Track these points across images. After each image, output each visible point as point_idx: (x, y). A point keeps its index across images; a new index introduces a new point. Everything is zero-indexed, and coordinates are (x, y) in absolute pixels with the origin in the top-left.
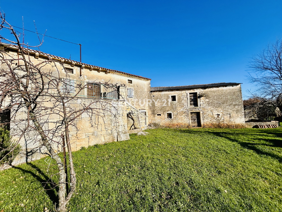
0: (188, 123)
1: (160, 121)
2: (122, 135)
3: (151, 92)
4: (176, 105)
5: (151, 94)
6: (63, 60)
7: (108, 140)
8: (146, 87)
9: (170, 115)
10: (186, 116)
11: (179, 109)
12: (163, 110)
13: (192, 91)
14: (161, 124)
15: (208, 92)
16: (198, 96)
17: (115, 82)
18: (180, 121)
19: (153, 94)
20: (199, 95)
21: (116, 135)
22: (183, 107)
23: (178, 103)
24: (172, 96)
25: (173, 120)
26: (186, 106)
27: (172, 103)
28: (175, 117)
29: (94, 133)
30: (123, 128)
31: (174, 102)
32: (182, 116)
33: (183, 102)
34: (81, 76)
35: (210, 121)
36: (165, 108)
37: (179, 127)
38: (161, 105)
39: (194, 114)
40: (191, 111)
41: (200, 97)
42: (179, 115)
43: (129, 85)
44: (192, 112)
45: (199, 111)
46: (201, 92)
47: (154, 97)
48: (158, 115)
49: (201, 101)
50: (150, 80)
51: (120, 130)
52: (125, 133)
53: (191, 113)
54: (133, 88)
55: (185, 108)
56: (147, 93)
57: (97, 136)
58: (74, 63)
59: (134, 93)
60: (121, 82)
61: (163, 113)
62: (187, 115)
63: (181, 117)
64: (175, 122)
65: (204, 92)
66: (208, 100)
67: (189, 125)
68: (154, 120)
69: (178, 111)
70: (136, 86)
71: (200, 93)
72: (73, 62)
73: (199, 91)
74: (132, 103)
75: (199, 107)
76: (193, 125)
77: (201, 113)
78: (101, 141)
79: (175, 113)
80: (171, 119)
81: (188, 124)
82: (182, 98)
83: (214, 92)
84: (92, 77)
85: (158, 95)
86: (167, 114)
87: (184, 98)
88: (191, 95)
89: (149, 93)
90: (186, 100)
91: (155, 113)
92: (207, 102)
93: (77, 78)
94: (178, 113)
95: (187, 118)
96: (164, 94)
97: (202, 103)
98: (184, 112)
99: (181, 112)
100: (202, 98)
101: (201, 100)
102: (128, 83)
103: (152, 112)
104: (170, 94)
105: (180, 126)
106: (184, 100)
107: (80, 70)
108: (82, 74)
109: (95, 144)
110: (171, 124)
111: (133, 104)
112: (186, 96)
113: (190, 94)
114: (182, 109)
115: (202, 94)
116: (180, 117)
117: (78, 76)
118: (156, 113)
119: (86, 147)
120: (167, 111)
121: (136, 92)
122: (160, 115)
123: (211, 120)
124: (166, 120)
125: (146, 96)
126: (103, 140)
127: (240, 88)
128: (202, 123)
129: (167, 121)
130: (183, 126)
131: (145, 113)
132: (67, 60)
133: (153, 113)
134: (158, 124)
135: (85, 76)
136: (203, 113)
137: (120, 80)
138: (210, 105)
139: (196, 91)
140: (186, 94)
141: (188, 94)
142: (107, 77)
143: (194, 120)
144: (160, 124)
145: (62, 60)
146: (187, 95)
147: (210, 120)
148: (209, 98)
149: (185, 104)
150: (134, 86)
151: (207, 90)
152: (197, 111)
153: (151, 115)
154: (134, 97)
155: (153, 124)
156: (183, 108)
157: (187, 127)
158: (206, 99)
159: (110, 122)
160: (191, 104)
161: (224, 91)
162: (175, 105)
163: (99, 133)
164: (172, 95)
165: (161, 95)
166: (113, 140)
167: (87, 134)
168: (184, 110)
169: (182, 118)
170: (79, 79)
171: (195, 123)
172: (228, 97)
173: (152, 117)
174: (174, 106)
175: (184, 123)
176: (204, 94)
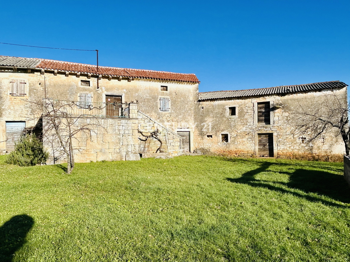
0: (253, 150)
1: (211, 146)
2: (131, 155)
3: (199, 101)
4: (236, 122)
5: (199, 104)
6: (79, 73)
7: (116, 158)
8: (192, 94)
9: (225, 138)
10: (250, 139)
11: (241, 127)
12: (216, 128)
13: (261, 100)
14: (212, 150)
15: (287, 100)
16: (271, 107)
17: (142, 91)
18: (241, 147)
19: (202, 105)
20: (272, 105)
21: (124, 154)
22: (247, 124)
23: (239, 118)
24: (230, 108)
25: (229, 145)
26: (252, 123)
27: (230, 118)
28: (233, 140)
29: (102, 149)
30: (133, 148)
31: (233, 116)
32: (244, 139)
33: (246, 117)
34: (98, 88)
35: (288, 148)
36: (219, 126)
37: (239, 156)
38: (213, 122)
39: (264, 136)
40: (258, 131)
41: (274, 108)
42: (239, 137)
43: (162, 94)
44: (260, 132)
45: (271, 132)
46: (277, 101)
47: (202, 109)
48: (208, 136)
49: (275, 116)
50: (198, 82)
51: (130, 150)
52: (135, 153)
53: (259, 134)
54: (168, 97)
55: (250, 127)
56: (193, 103)
57: (104, 153)
58: (91, 75)
59: (170, 104)
60: (150, 90)
61: (215, 133)
62: (252, 138)
63: (242, 140)
64: (232, 148)
65: (281, 101)
66: (287, 114)
67: (255, 153)
68: (202, 144)
69: (239, 132)
70: (174, 94)
71: (275, 103)
72: (89, 73)
73: (272, 100)
74: (167, 118)
75: (271, 126)
76: (262, 153)
77: (275, 134)
78: (109, 157)
79: (233, 133)
80: (227, 143)
81: (253, 152)
82: (246, 111)
83: (298, 100)
84: (112, 88)
85: (210, 107)
86: (222, 135)
87: (249, 111)
88: (260, 106)
89: (196, 102)
90: (251, 114)
91: (203, 133)
92: (286, 118)
93: (94, 90)
94: (239, 134)
95: (251, 142)
96: (218, 105)
97: (276, 118)
98: (247, 133)
99: (242, 133)
100: (276, 111)
101: (276, 114)
102: (162, 90)
103: (199, 132)
104: (227, 105)
105: (239, 154)
106: (248, 114)
107: (97, 81)
108: (99, 85)
109: (103, 160)
110: (227, 150)
111: (169, 120)
112: (251, 108)
113: (259, 103)
114: (245, 128)
115: (277, 104)
116: (240, 140)
117: (95, 89)
118: (205, 133)
119: (95, 161)
120: (222, 131)
121: (174, 103)
122: (211, 136)
123: (290, 147)
124: (219, 144)
125: (192, 107)
126: (111, 158)
127: (346, 93)
128: (275, 151)
129: (220, 146)
130: (244, 155)
131: (188, 132)
132: (82, 73)
133: (202, 134)
134: (208, 150)
135: (103, 88)
136: (278, 135)
137: (149, 88)
138: (289, 122)
139: (267, 99)
140: (251, 104)
141: (256, 105)
142: (131, 86)
143: (264, 146)
144: (210, 151)
145: (77, 73)
146: (254, 106)
147: (288, 146)
148: (290, 110)
149: (250, 120)
150: (171, 94)
151: (286, 97)
152: (268, 132)
153: (198, 137)
154: (170, 110)
155: (200, 149)
156: (246, 126)
157: (251, 156)
158: (284, 113)
159: (118, 141)
160: (259, 121)
161: (316, 99)
162: (234, 121)
163: (107, 151)
164: (230, 106)
165: (213, 107)
166: (121, 159)
167: (95, 150)
168: (248, 130)
169: (244, 141)
170: (96, 92)
171: (264, 150)
172: (322, 109)
173: (199, 139)
174: (232, 123)
175: (247, 150)
176: (281, 105)
